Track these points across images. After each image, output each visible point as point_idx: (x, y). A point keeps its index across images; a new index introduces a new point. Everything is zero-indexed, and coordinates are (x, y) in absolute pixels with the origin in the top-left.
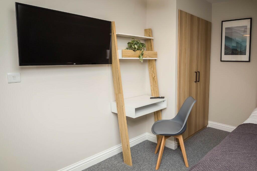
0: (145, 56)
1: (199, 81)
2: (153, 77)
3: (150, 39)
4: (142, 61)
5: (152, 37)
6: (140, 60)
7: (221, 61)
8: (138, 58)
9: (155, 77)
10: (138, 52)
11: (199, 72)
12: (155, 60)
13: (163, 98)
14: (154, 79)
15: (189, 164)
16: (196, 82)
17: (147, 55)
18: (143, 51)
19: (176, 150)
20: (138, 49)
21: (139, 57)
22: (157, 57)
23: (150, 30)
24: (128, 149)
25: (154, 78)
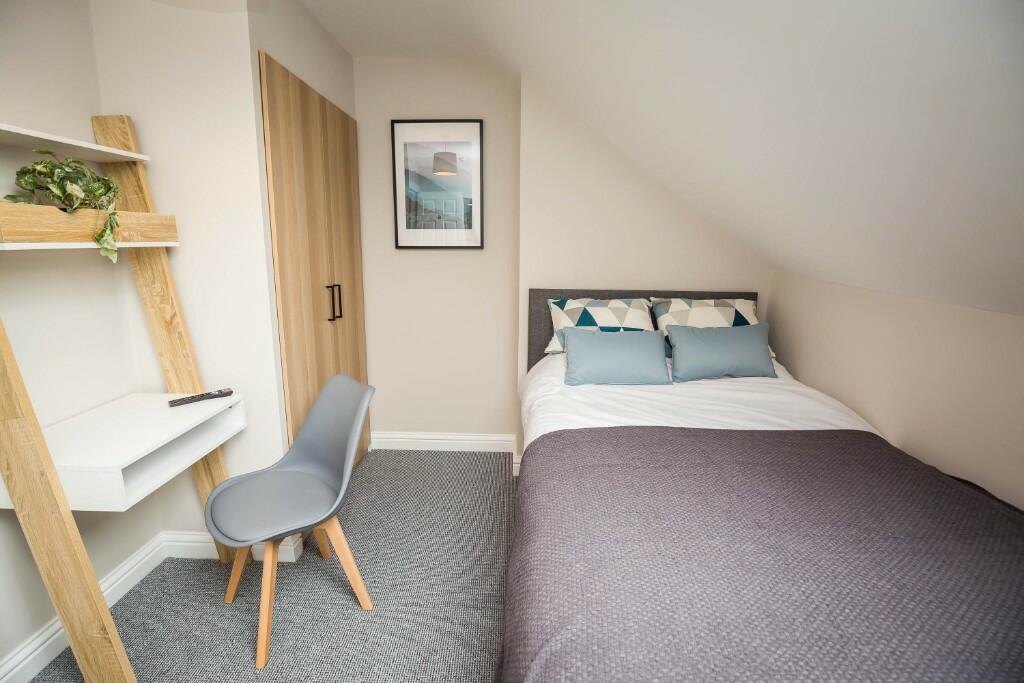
0: (126, 234)
1: (341, 316)
2: (168, 317)
3: (132, 164)
4: (114, 258)
5: (139, 151)
6: (103, 253)
7: (398, 247)
8: (93, 245)
9: (178, 319)
10: (88, 219)
11: (339, 286)
12: (168, 250)
13: (229, 393)
14: (171, 328)
15: (372, 599)
16: (333, 319)
17: (132, 229)
18: (114, 214)
19: (301, 561)
20: (83, 204)
21: (98, 238)
22: (175, 239)
23: (123, 123)
24: (110, 642)
25: (169, 324)
